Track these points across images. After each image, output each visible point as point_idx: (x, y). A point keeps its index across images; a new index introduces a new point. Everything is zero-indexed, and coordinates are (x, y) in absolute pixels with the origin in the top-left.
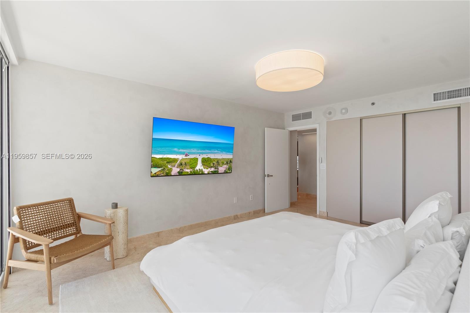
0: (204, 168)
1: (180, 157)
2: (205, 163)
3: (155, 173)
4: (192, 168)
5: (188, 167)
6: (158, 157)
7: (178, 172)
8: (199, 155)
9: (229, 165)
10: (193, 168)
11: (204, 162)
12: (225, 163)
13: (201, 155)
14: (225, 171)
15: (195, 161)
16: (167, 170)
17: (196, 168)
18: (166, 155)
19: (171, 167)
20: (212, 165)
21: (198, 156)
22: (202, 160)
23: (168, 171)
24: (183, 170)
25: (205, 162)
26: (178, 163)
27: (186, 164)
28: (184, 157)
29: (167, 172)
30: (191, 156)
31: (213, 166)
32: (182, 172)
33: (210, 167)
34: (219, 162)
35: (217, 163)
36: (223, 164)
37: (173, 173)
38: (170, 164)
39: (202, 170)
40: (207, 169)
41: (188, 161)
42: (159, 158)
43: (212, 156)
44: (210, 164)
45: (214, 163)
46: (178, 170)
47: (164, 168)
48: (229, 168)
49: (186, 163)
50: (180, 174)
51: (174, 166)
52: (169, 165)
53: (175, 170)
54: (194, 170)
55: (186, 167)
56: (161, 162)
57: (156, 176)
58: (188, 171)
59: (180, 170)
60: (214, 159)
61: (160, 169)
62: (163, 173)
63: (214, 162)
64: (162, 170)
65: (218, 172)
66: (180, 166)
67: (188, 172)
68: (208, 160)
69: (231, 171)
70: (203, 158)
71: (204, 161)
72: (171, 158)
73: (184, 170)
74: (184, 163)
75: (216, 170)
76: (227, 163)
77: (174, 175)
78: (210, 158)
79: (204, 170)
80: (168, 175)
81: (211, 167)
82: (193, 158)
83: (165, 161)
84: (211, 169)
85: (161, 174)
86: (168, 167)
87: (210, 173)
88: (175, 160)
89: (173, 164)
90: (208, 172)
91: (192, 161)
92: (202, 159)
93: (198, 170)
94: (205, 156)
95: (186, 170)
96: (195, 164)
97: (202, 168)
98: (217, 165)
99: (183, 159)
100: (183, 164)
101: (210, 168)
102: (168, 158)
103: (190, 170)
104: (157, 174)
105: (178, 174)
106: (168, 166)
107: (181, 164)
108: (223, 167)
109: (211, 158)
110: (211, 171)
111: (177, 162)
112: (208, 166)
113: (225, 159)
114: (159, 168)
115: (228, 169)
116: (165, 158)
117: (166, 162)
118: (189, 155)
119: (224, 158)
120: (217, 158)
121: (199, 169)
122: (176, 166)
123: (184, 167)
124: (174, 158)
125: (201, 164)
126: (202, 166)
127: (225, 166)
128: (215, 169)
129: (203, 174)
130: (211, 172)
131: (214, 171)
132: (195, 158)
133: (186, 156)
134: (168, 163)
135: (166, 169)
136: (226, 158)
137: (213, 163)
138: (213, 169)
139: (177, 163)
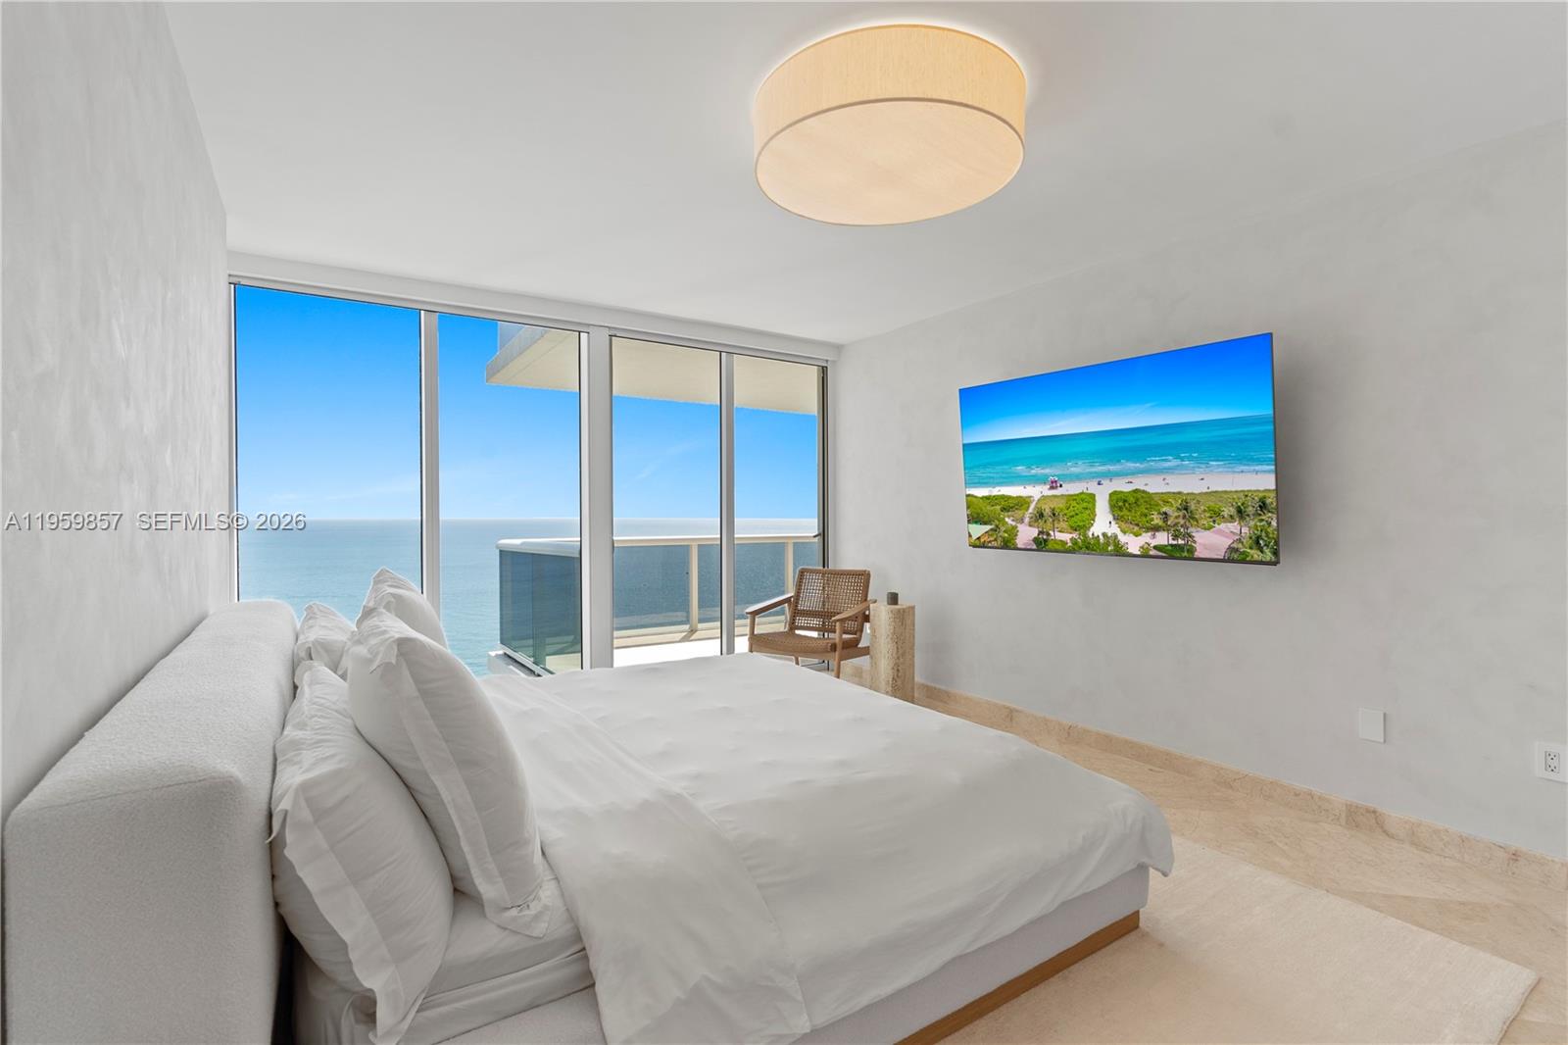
0: (1124, 532)
1: (1035, 492)
2: (1125, 512)
3: (979, 538)
4: (1076, 530)
5: (1064, 525)
6: (980, 495)
7: (1035, 540)
8: (1099, 484)
9: (1252, 523)
10: (1082, 528)
11: (1121, 509)
12: (1226, 514)
13: (1102, 482)
14: (1231, 549)
15: (1085, 505)
16: (1005, 531)
17: (1092, 529)
18: (997, 489)
19: (1014, 523)
20: (1157, 520)
21: (1092, 487)
22: (1110, 500)
23: (1006, 535)
24: (1048, 535)
25: (1125, 507)
26: (1030, 510)
27: (1054, 515)
28: (1045, 490)
29: (1004, 538)
30: (1071, 489)
31: (1161, 523)
32: (1045, 541)
33: (1148, 529)
34: (1193, 507)
35: (1181, 514)
36: (1216, 515)
37: (1020, 542)
38: (1010, 513)
39: (1116, 537)
40: (1137, 535)
41: (1061, 506)
42: (983, 498)
43: (1154, 485)
44: (1146, 516)
45: (1165, 513)
46: (1034, 532)
47: (997, 526)
48: (1258, 538)
49: (1053, 510)
50: (1041, 544)
51: (1022, 521)
52: (1009, 517)
53: (1026, 534)
54: (1085, 536)
55: (1056, 525)
56: (989, 508)
57: (979, 544)
58: (1066, 537)
59: (1040, 533)
60: (1165, 498)
61: (988, 528)
62: (995, 540)
63: (1164, 510)
64: (991, 530)
65: (1191, 550)
66: (1036, 521)
67: (1064, 543)
68: (1137, 500)
69: (1276, 553)
70: (1115, 493)
71: (1121, 504)
72: (1009, 497)
73: (1051, 533)
74: (1047, 512)
75: (1181, 542)
76: (1240, 511)
77: (1023, 547)
78: (1144, 492)
79: (1123, 538)
80: (1007, 544)
81: (1156, 529)
82: (1077, 495)
83: (996, 504)
84: (1154, 536)
85: (990, 542)
86: (1007, 523)
87: (1151, 553)
88: (1021, 503)
89: (1018, 514)
90: (1142, 547)
91: (1074, 503)
92: (1110, 495)
93: (1101, 537)
94: (1123, 486)
95: (1057, 534)
96: (1085, 516)
97: (1114, 529)
98: (1182, 522)
99: (1044, 498)
100: (1045, 514)
101: (1149, 534)
102: (1003, 497)
103: (1070, 536)
104: (982, 540)
105: (1035, 547)
106: (1007, 519)
107: (1041, 515)
108: (1221, 533)
109: (1151, 492)
110: (1154, 543)
111: (1028, 507)
112: (1137, 525)
113: (1226, 492)
114: (985, 523)
115: (1247, 542)
116: (996, 497)
117: (998, 507)
118: (1061, 486)
119: (1216, 492)
120: (1179, 493)
121: (1104, 535)
122: (1027, 520)
123: (1049, 524)
124: (1021, 497)
125: (1111, 518)
126: (1113, 523)
127: (1234, 527)
128: (1175, 537)
129: (1120, 552)
130: (1155, 547)
131: (1172, 545)
132: (1082, 493)
133: (1052, 488)
134: (1003, 509)
135: (1003, 529)
136: (1228, 489)
137: (1159, 513)
138: (1162, 539)
139: (1027, 510)
